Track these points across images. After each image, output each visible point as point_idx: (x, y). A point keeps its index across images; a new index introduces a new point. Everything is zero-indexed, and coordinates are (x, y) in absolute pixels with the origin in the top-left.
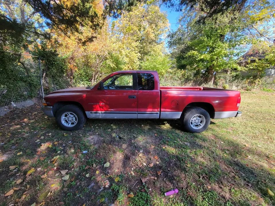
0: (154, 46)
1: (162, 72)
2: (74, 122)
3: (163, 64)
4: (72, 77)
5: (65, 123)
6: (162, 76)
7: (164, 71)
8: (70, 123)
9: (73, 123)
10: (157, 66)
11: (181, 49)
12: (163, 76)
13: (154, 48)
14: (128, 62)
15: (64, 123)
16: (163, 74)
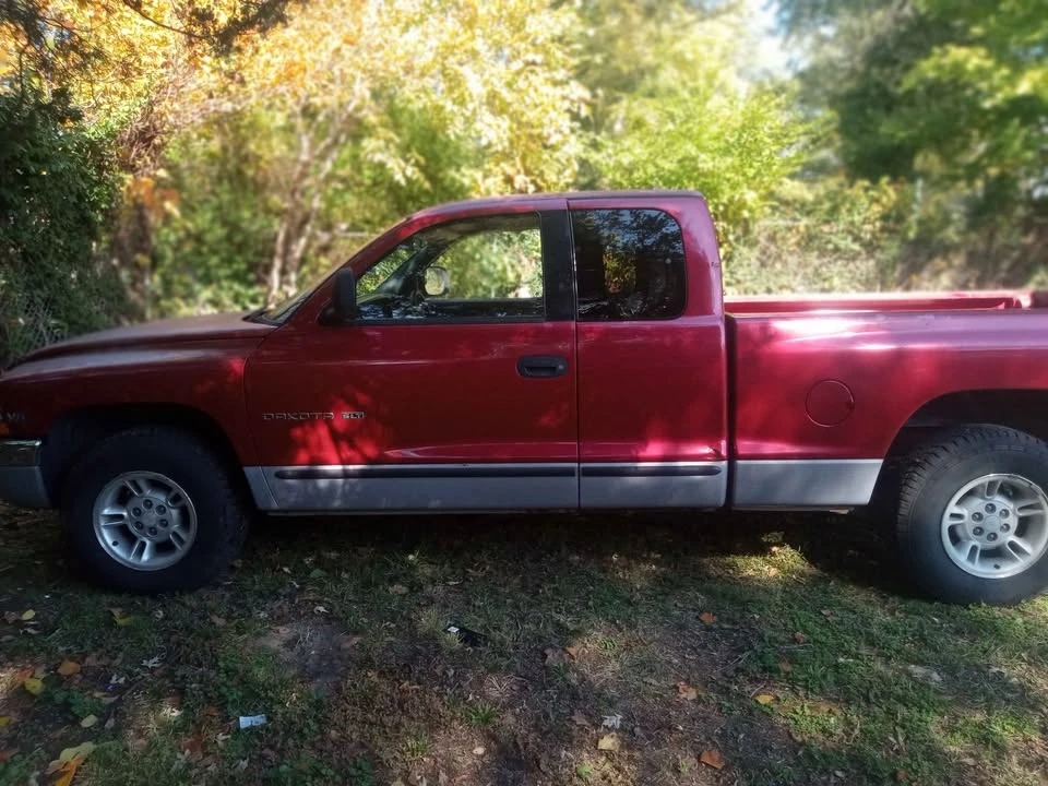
0: (679, 33)
1: (743, 205)
2: (175, 534)
3: (746, 149)
4: (143, 259)
5: (115, 544)
6: (739, 231)
7: (751, 197)
8: (148, 543)
9: (169, 541)
10: (706, 163)
11: (868, 40)
12: (747, 231)
13: (678, 46)
14: (506, 144)
15: (110, 542)
16: (746, 214)
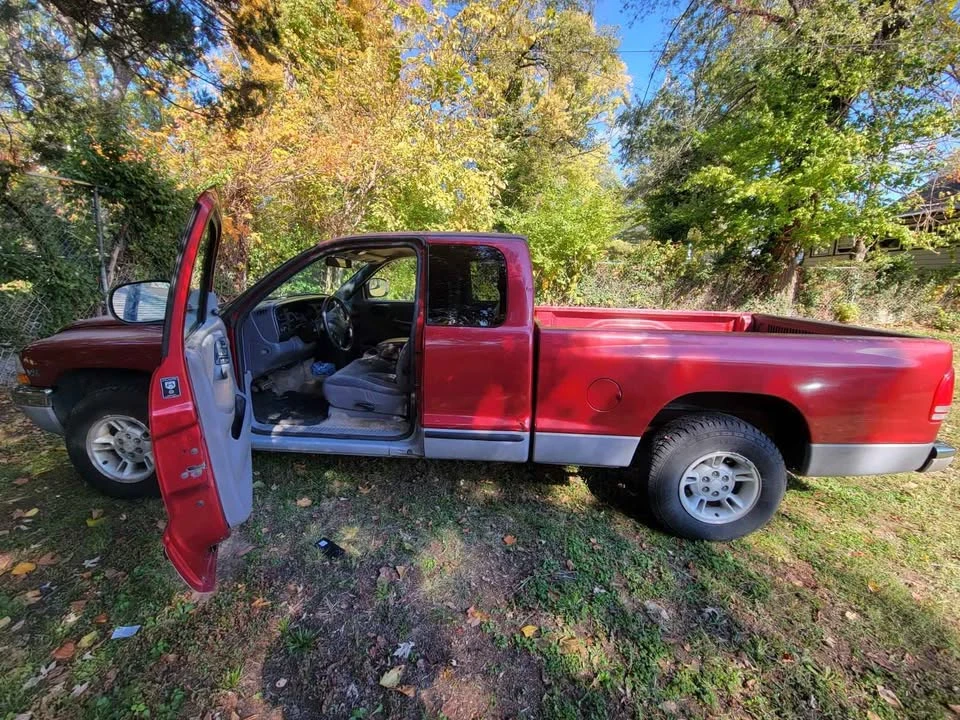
0: (570, 160)
1: (587, 251)
2: (146, 457)
3: (590, 219)
4: (242, 266)
5: (105, 463)
6: (586, 266)
7: (592, 247)
8: (129, 463)
9: (144, 463)
10: (568, 227)
11: (666, 163)
12: (590, 267)
13: (570, 167)
15: (100, 462)
16: (589, 257)
